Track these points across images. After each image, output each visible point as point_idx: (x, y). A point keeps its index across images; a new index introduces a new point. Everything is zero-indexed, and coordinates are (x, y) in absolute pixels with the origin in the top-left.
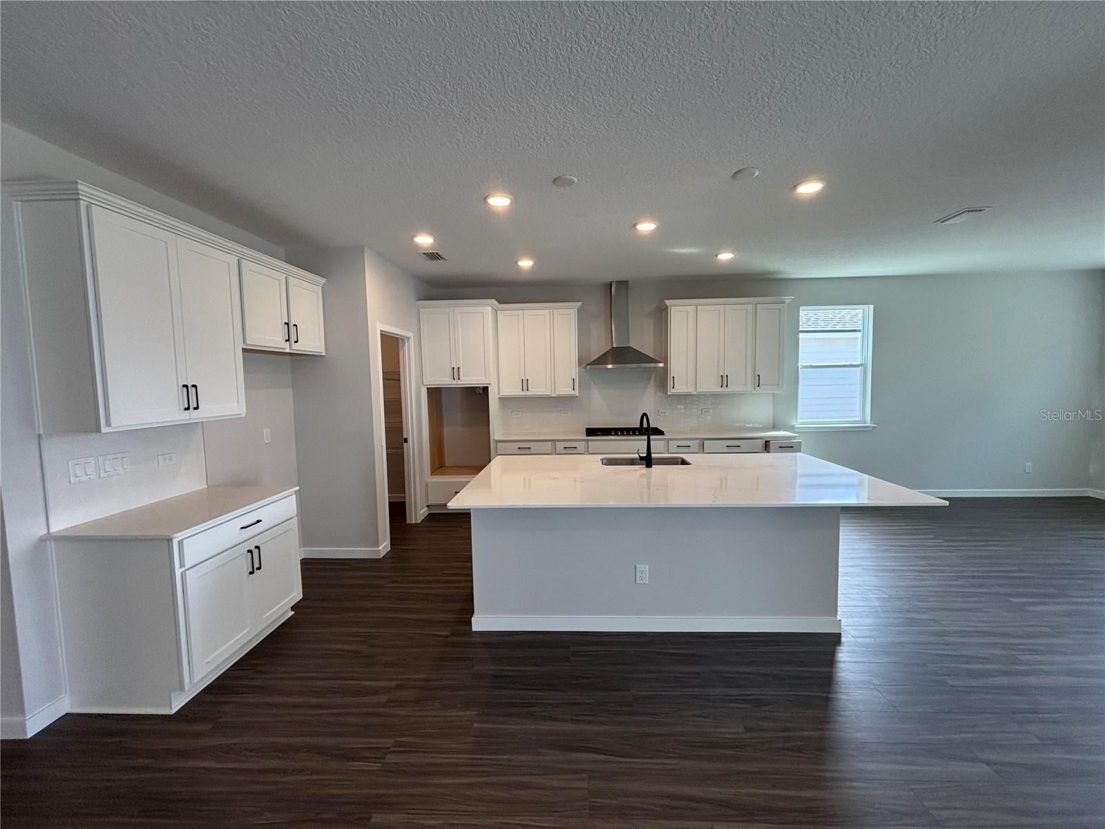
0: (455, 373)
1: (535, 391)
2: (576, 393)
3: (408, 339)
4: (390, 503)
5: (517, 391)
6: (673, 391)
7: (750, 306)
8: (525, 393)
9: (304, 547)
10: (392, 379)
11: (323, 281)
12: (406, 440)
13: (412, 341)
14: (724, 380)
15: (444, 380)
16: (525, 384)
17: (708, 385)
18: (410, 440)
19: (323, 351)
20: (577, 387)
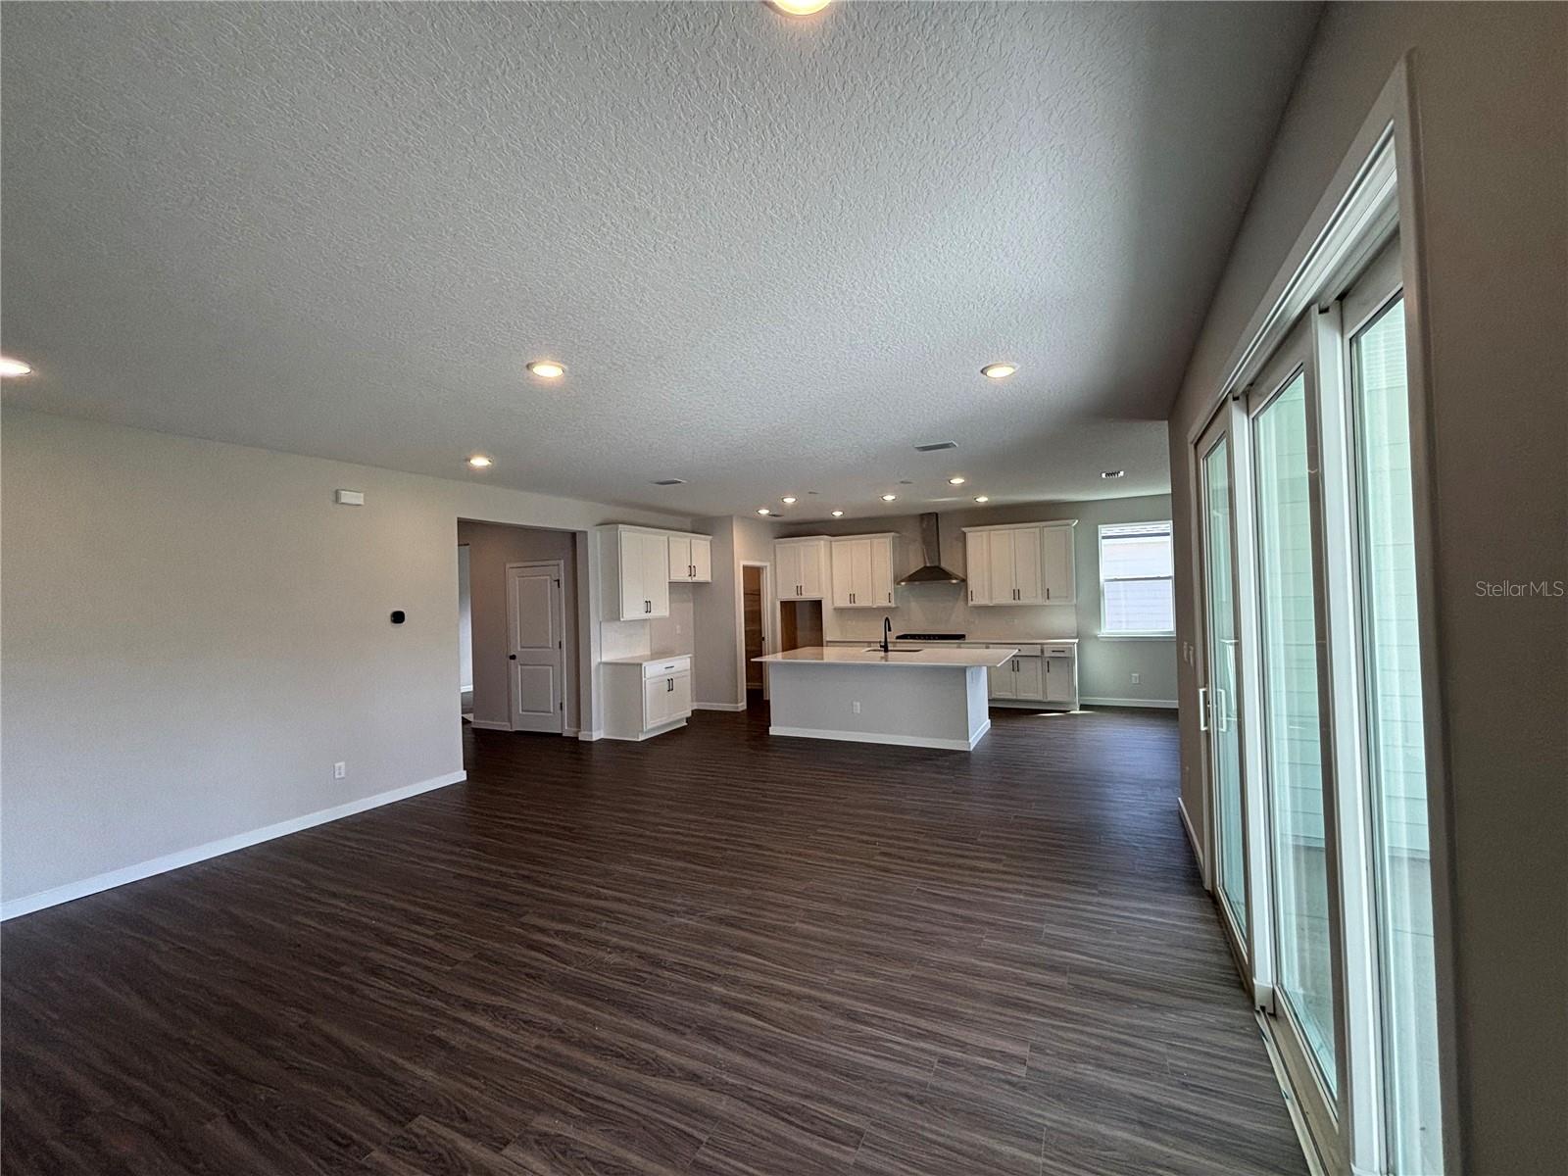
0: (799, 590)
1: (860, 603)
2: (893, 605)
3: (766, 567)
4: (747, 690)
5: (847, 604)
6: (973, 603)
7: (1038, 529)
8: (853, 605)
9: (697, 700)
10: (753, 595)
11: (710, 537)
12: (763, 639)
13: (768, 568)
14: (1016, 594)
15: (792, 596)
16: (852, 598)
17: (1004, 598)
18: (766, 638)
19: (710, 580)
20: (893, 601)
